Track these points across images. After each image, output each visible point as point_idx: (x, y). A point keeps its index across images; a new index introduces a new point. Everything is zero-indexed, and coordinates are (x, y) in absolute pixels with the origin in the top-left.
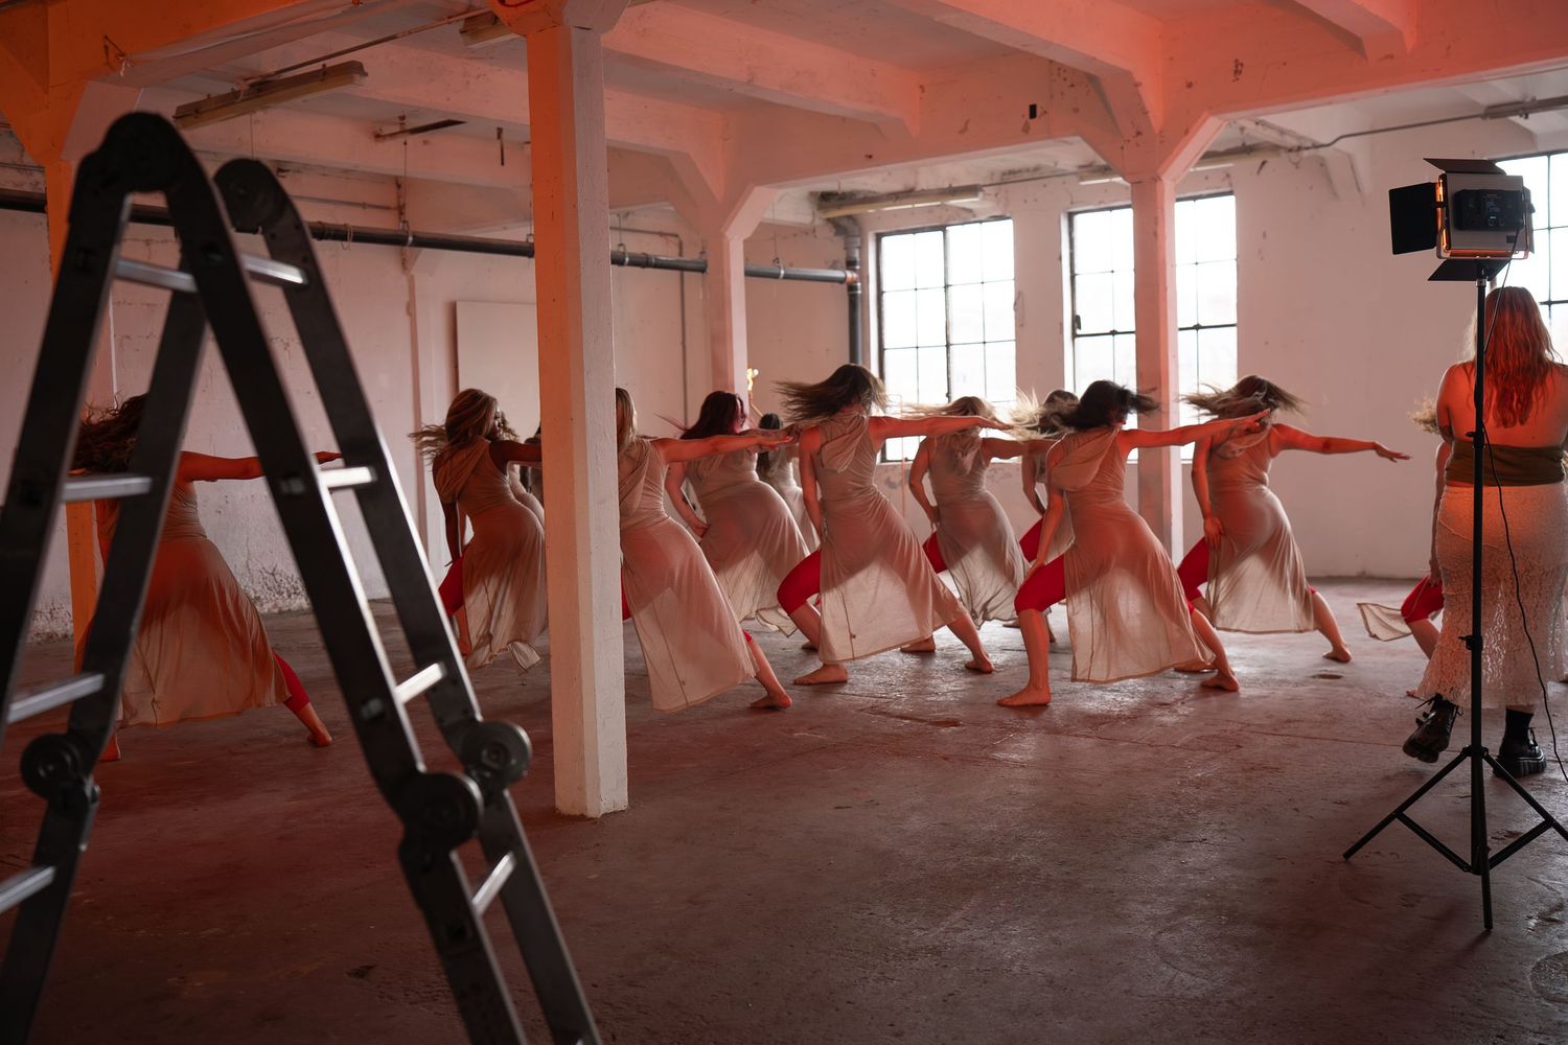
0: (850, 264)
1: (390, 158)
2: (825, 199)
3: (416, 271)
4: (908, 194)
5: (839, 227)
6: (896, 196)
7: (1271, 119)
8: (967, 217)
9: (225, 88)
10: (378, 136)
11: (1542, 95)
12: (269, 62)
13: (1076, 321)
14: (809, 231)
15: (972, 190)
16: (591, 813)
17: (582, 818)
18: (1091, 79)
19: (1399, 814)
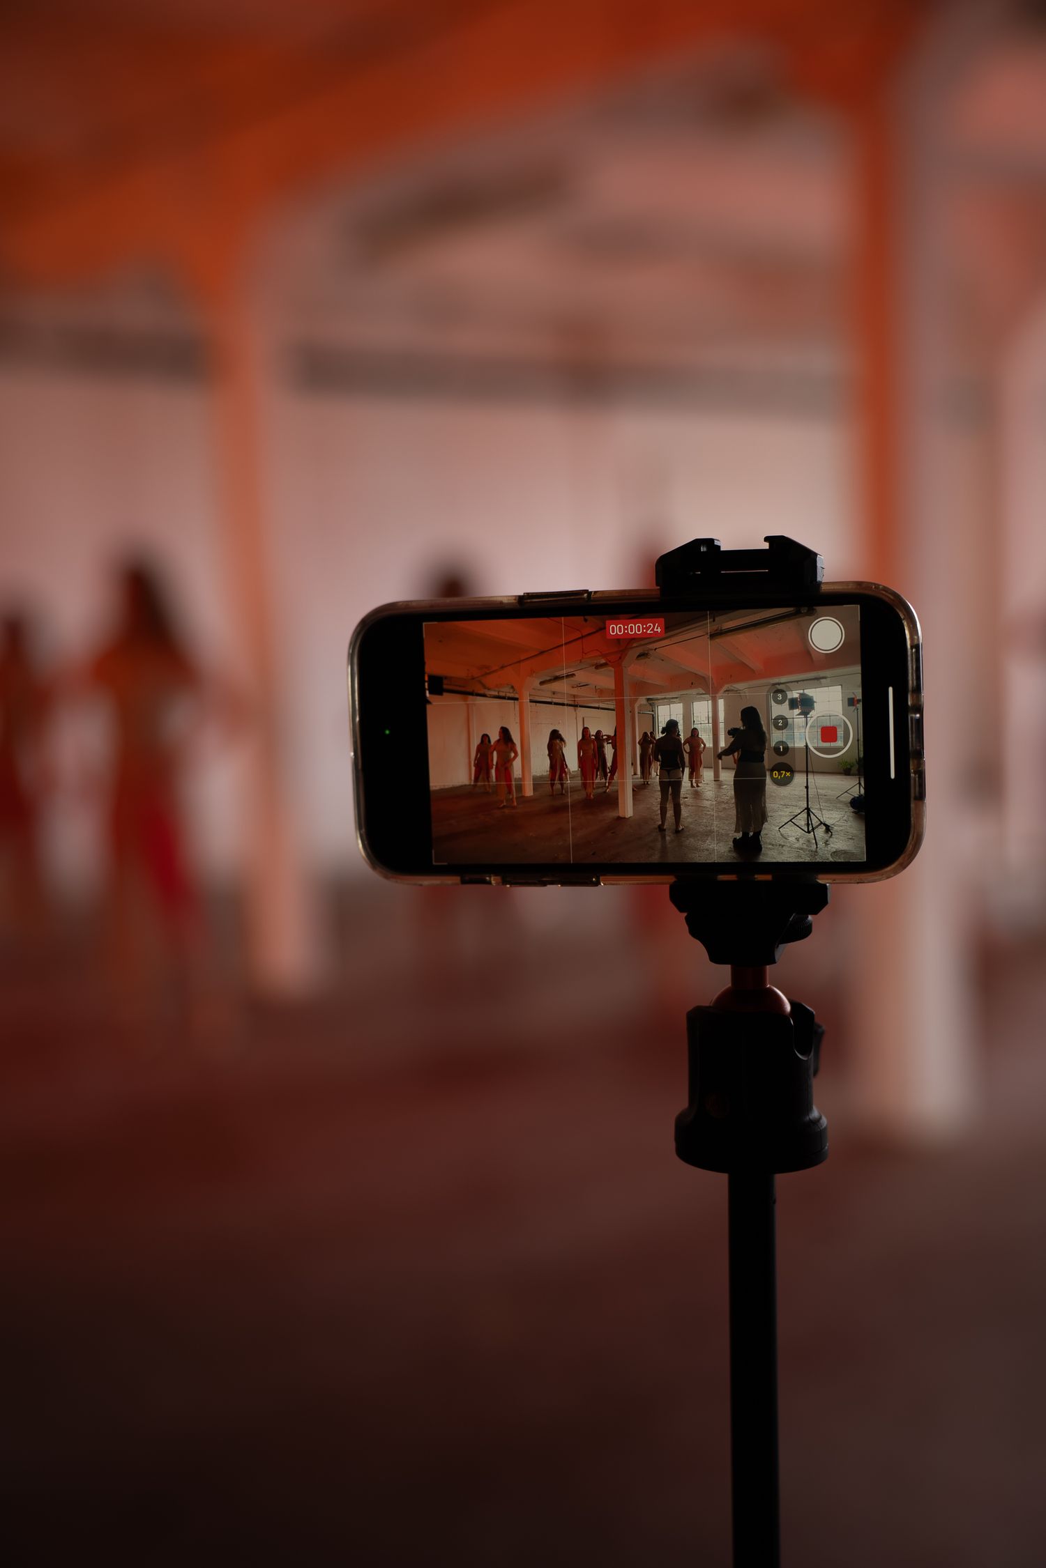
0: (653, 711)
1: (575, 691)
2: (648, 700)
3: (577, 711)
4: (665, 698)
5: (650, 704)
6: (662, 699)
7: (734, 686)
8: (674, 703)
9: (548, 678)
10: (573, 687)
11: (782, 682)
12: (558, 674)
13: (694, 722)
14: (646, 705)
15: (676, 698)
16: (626, 817)
17: (625, 818)
18: (703, 677)
19: (791, 821)
